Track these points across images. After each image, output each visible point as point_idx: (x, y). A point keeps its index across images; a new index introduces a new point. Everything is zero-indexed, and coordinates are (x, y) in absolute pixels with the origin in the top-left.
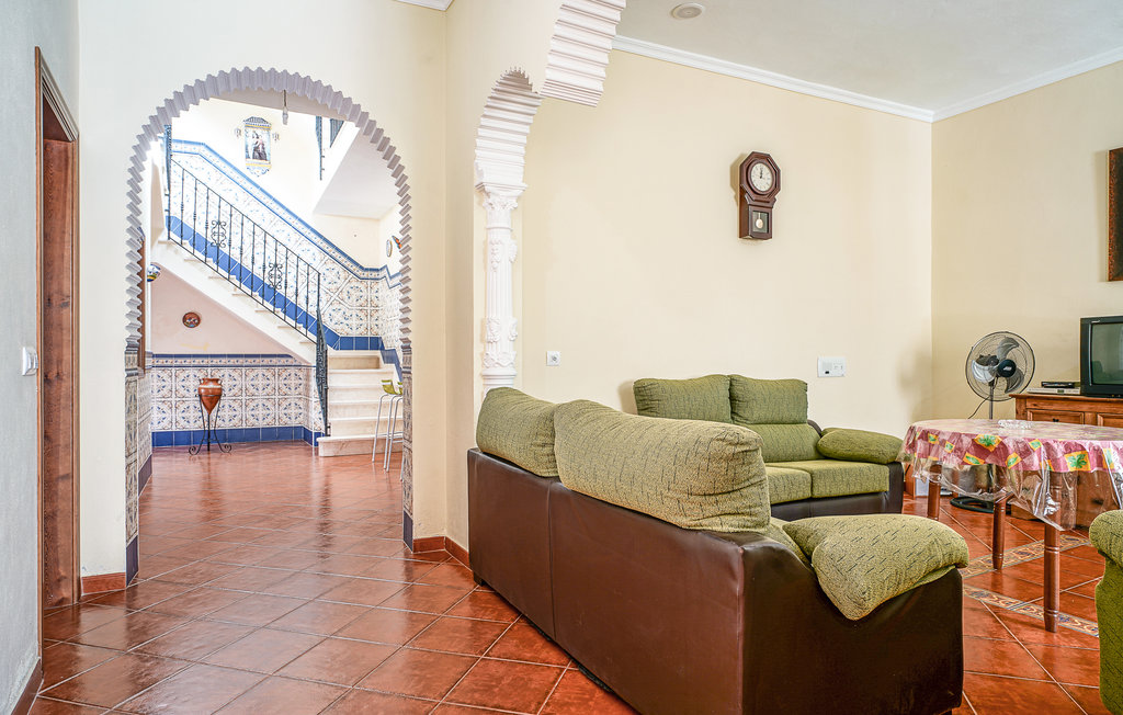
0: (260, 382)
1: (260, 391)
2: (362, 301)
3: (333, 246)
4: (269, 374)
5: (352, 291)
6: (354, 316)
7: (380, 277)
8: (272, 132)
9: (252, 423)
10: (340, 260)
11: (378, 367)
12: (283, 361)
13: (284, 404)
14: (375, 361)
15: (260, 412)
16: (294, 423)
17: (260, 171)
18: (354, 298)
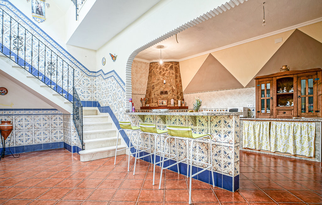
0: (42, 122)
1: (42, 126)
2: (89, 85)
3: (76, 60)
4: (46, 118)
5: (85, 81)
6: (86, 92)
7: (96, 75)
8: (46, 3)
9: (38, 142)
10: (79, 66)
11: (97, 114)
12: (53, 112)
13: (54, 132)
14: (95, 112)
15: (42, 136)
16: (59, 140)
17: (40, 20)
18: (86, 84)
